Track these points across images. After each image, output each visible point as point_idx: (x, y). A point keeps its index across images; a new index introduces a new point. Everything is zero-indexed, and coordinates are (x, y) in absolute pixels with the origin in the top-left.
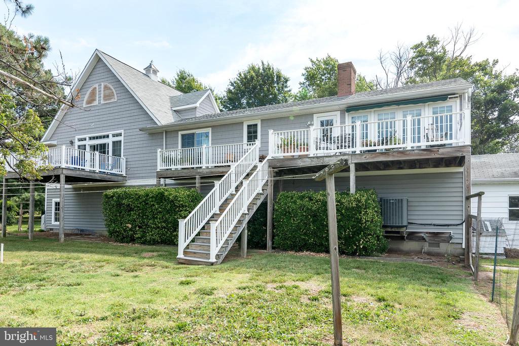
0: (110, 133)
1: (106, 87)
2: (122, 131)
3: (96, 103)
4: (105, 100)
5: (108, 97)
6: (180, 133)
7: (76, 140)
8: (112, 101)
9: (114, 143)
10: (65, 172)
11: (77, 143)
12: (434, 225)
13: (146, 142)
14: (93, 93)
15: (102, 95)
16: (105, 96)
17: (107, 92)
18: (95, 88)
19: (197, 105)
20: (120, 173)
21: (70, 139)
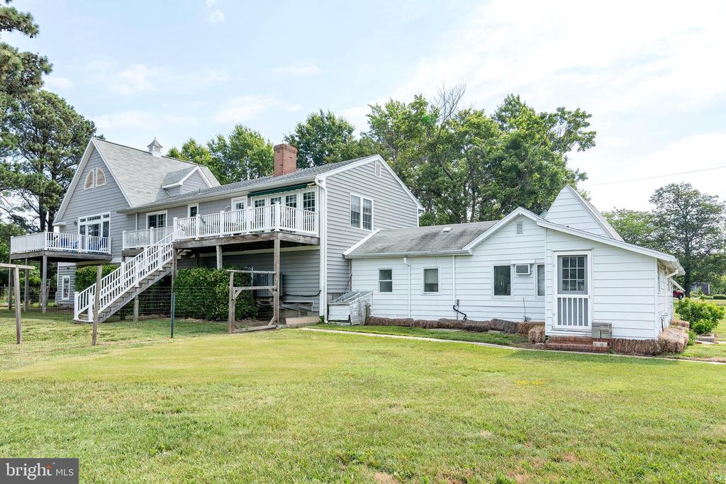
0: (102, 214)
1: (99, 172)
2: (109, 213)
3: (92, 186)
4: (99, 183)
5: (100, 181)
6: (148, 214)
7: (79, 221)
8: (104, 184)
9: (104, 223)
10: (47, 253)
11: (80, 224)
12: (302, 296)
13: (125, 223)
14: (90, 178)
15: (97, 179)
16: (99, 180)
17: (100, 176)
18: (92, 172)
19: (181, 183)
20: (106, 252)
21: (74, 220)
